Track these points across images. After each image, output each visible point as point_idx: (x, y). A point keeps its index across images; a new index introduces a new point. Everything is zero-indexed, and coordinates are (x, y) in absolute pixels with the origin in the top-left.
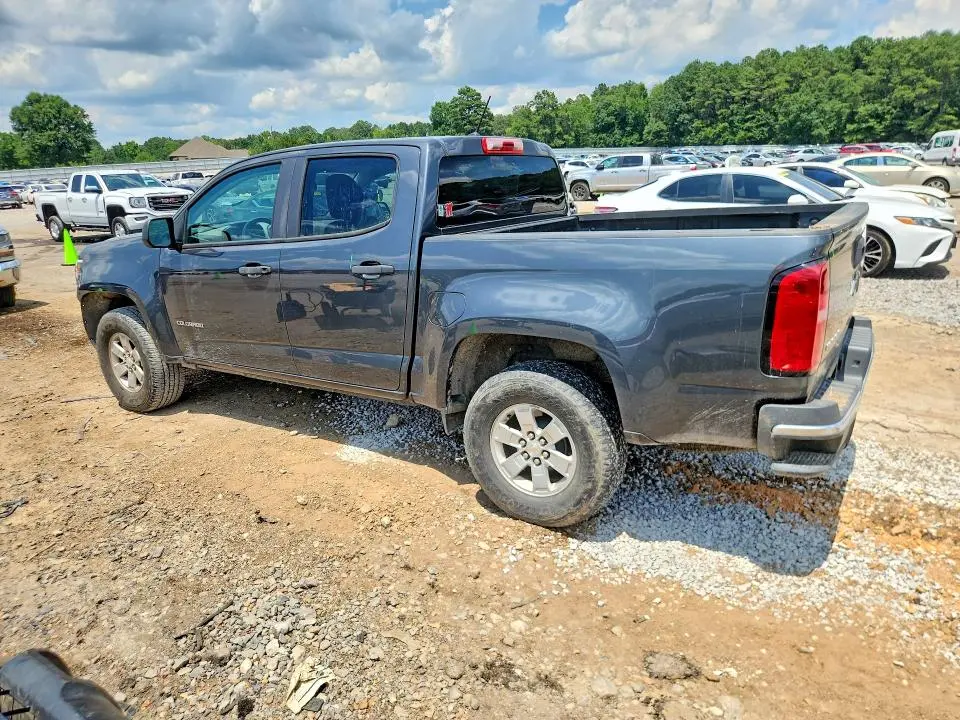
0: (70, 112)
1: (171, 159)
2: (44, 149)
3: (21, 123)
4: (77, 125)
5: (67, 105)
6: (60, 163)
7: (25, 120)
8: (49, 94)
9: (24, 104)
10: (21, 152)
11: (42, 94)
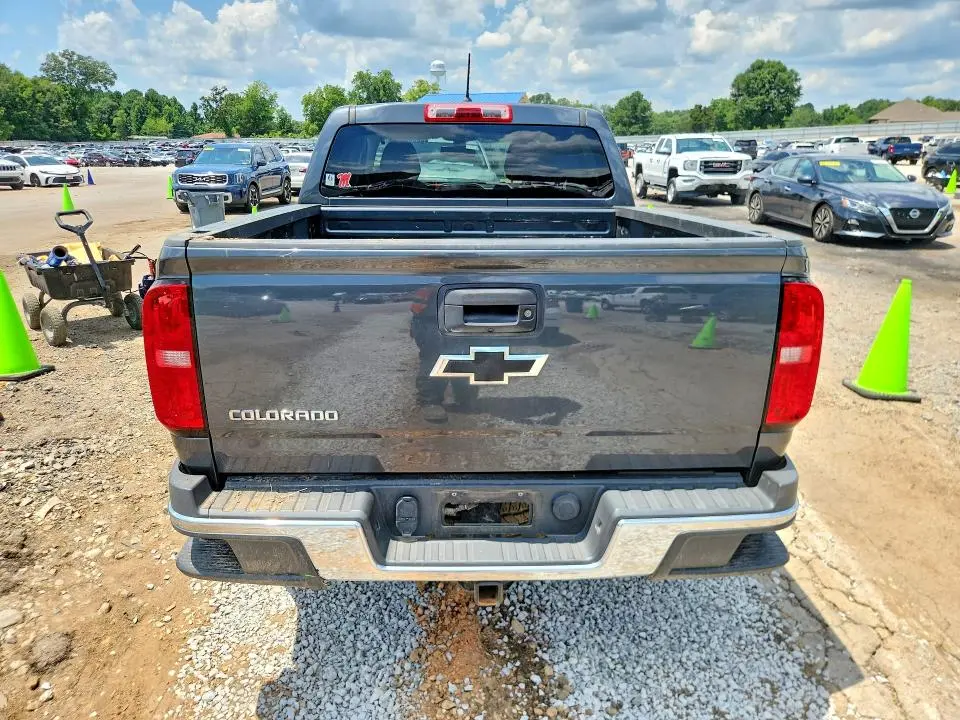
0: (784, 76)
1: (870, 122)
2: (749, 112)
3: (739, 90)
4: (787, 89)
5: (784, 70)
6: (757, 126)
7: (743, 86)
8: (772, 59)
9: (748, 71)
10: (730, 116)
11: (766, 60)
